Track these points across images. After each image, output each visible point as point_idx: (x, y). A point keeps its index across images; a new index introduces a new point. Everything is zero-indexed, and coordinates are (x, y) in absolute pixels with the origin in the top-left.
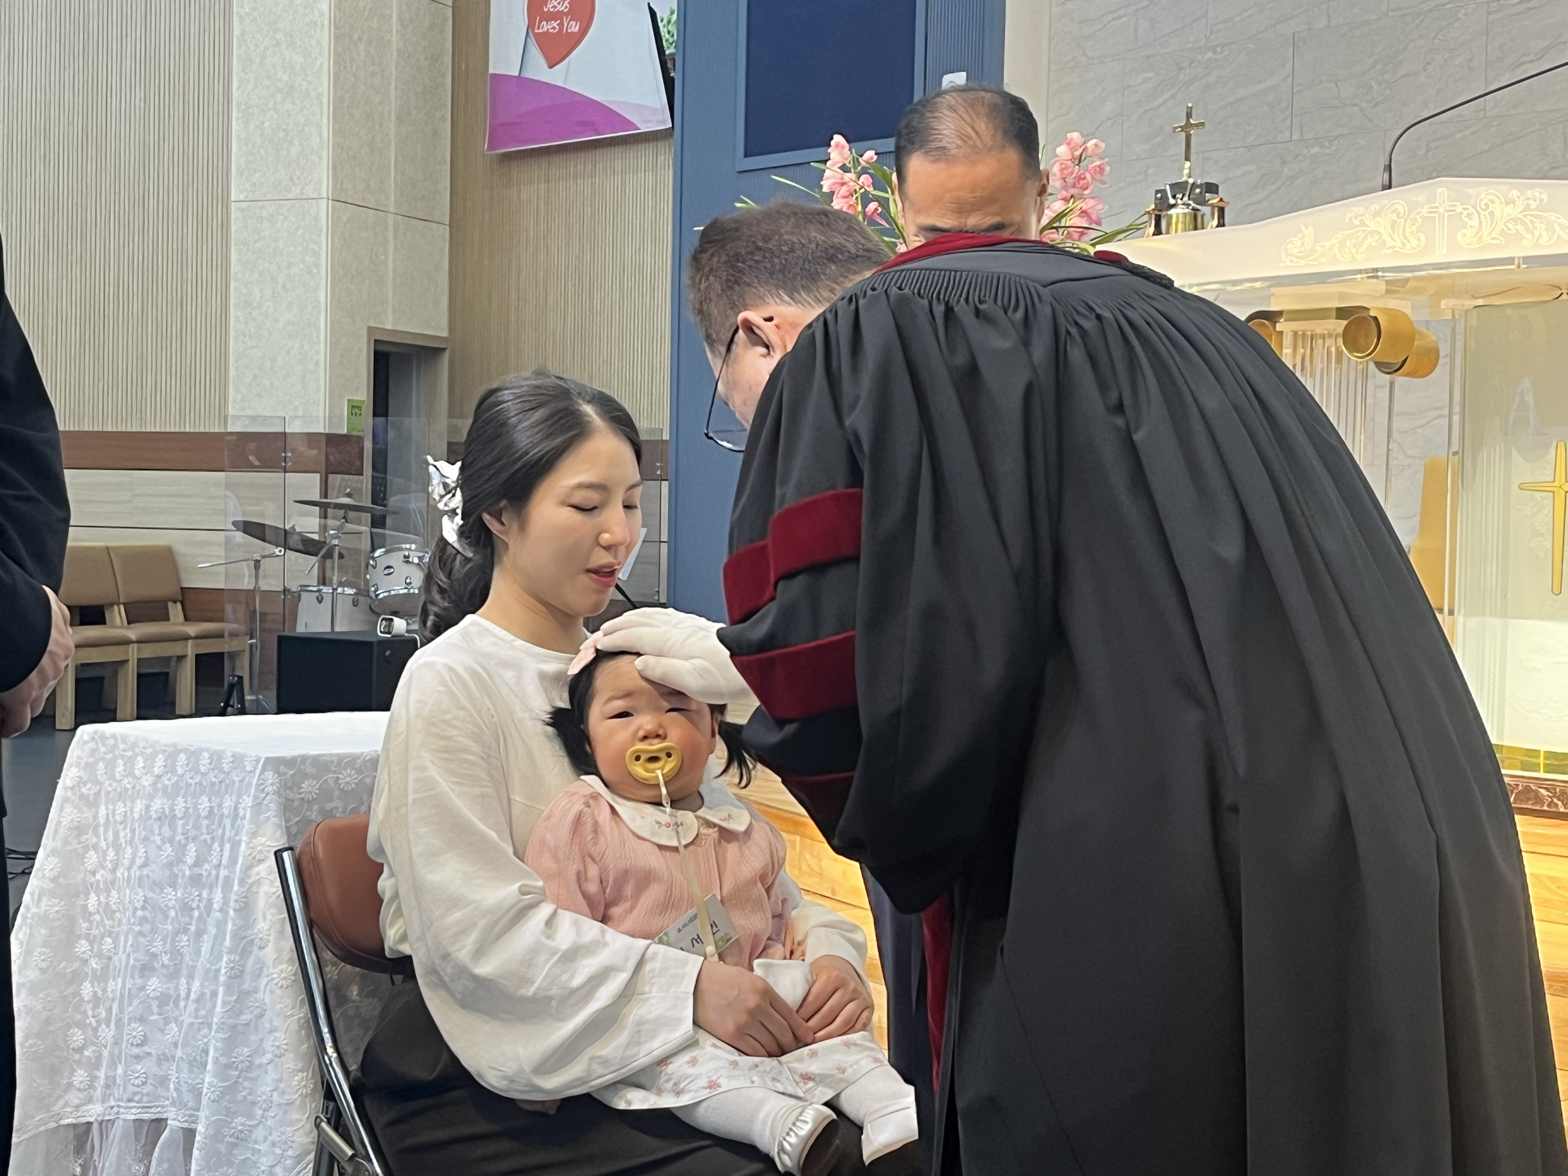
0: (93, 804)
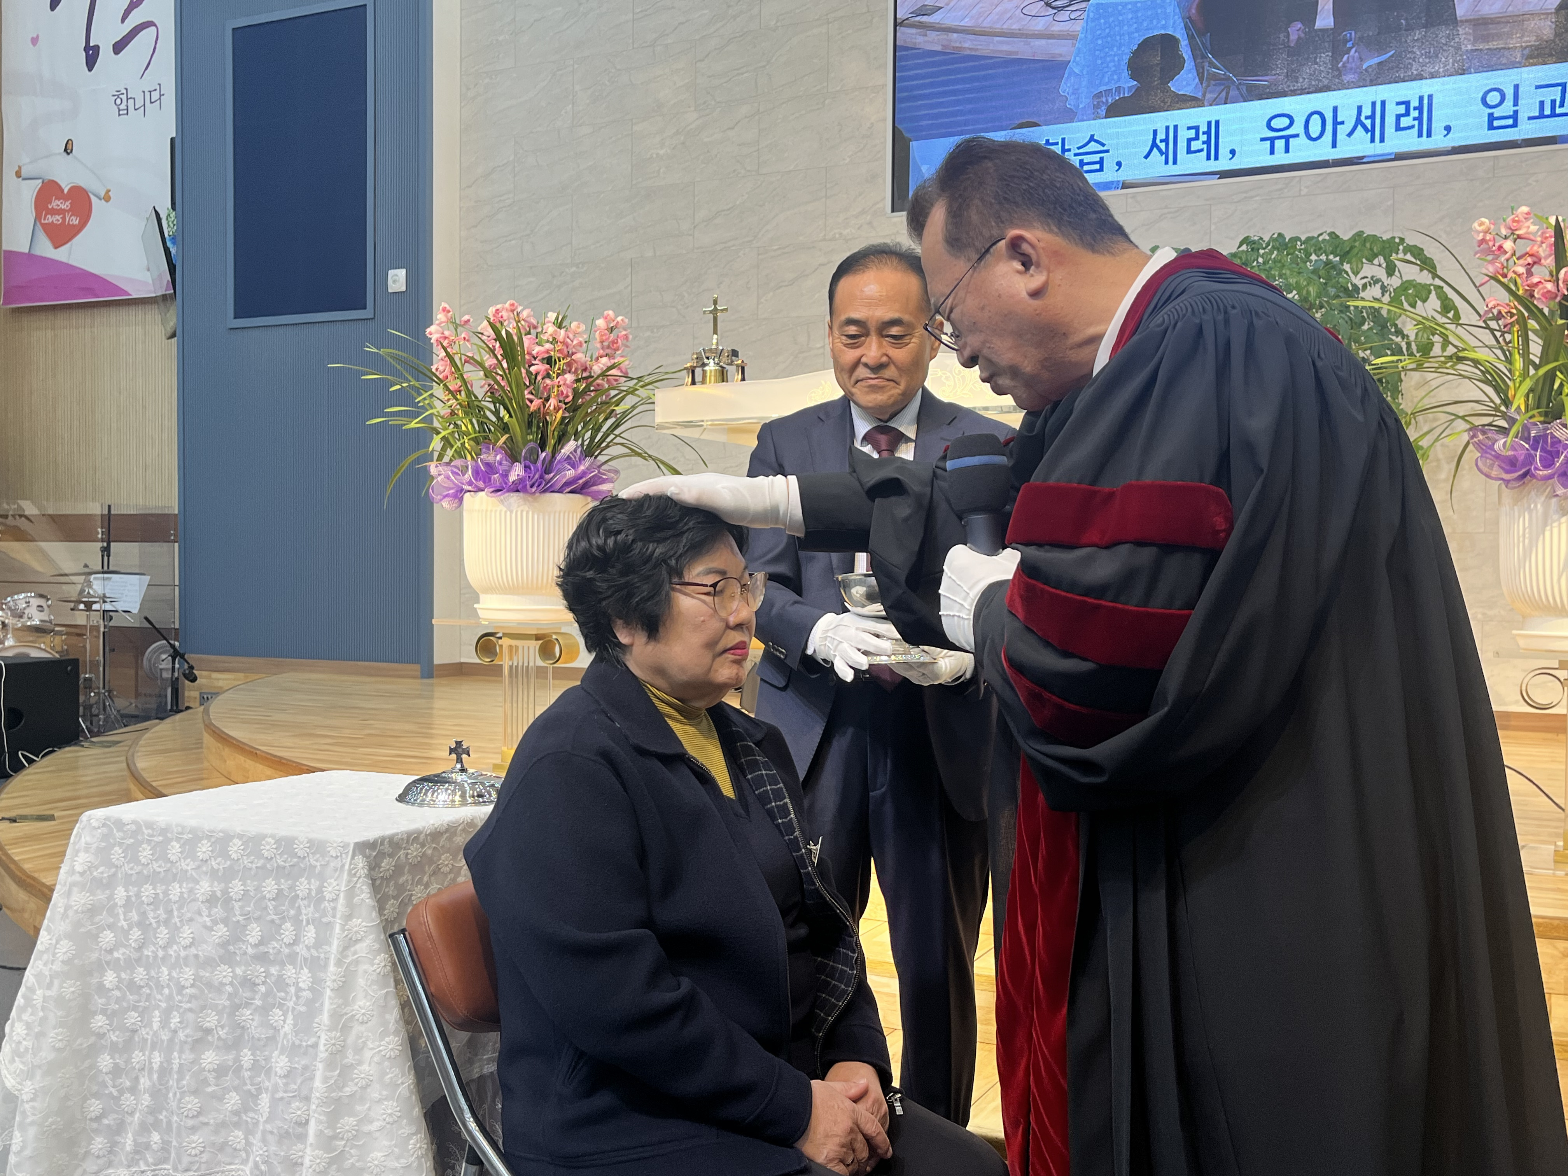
0: (110, 885)
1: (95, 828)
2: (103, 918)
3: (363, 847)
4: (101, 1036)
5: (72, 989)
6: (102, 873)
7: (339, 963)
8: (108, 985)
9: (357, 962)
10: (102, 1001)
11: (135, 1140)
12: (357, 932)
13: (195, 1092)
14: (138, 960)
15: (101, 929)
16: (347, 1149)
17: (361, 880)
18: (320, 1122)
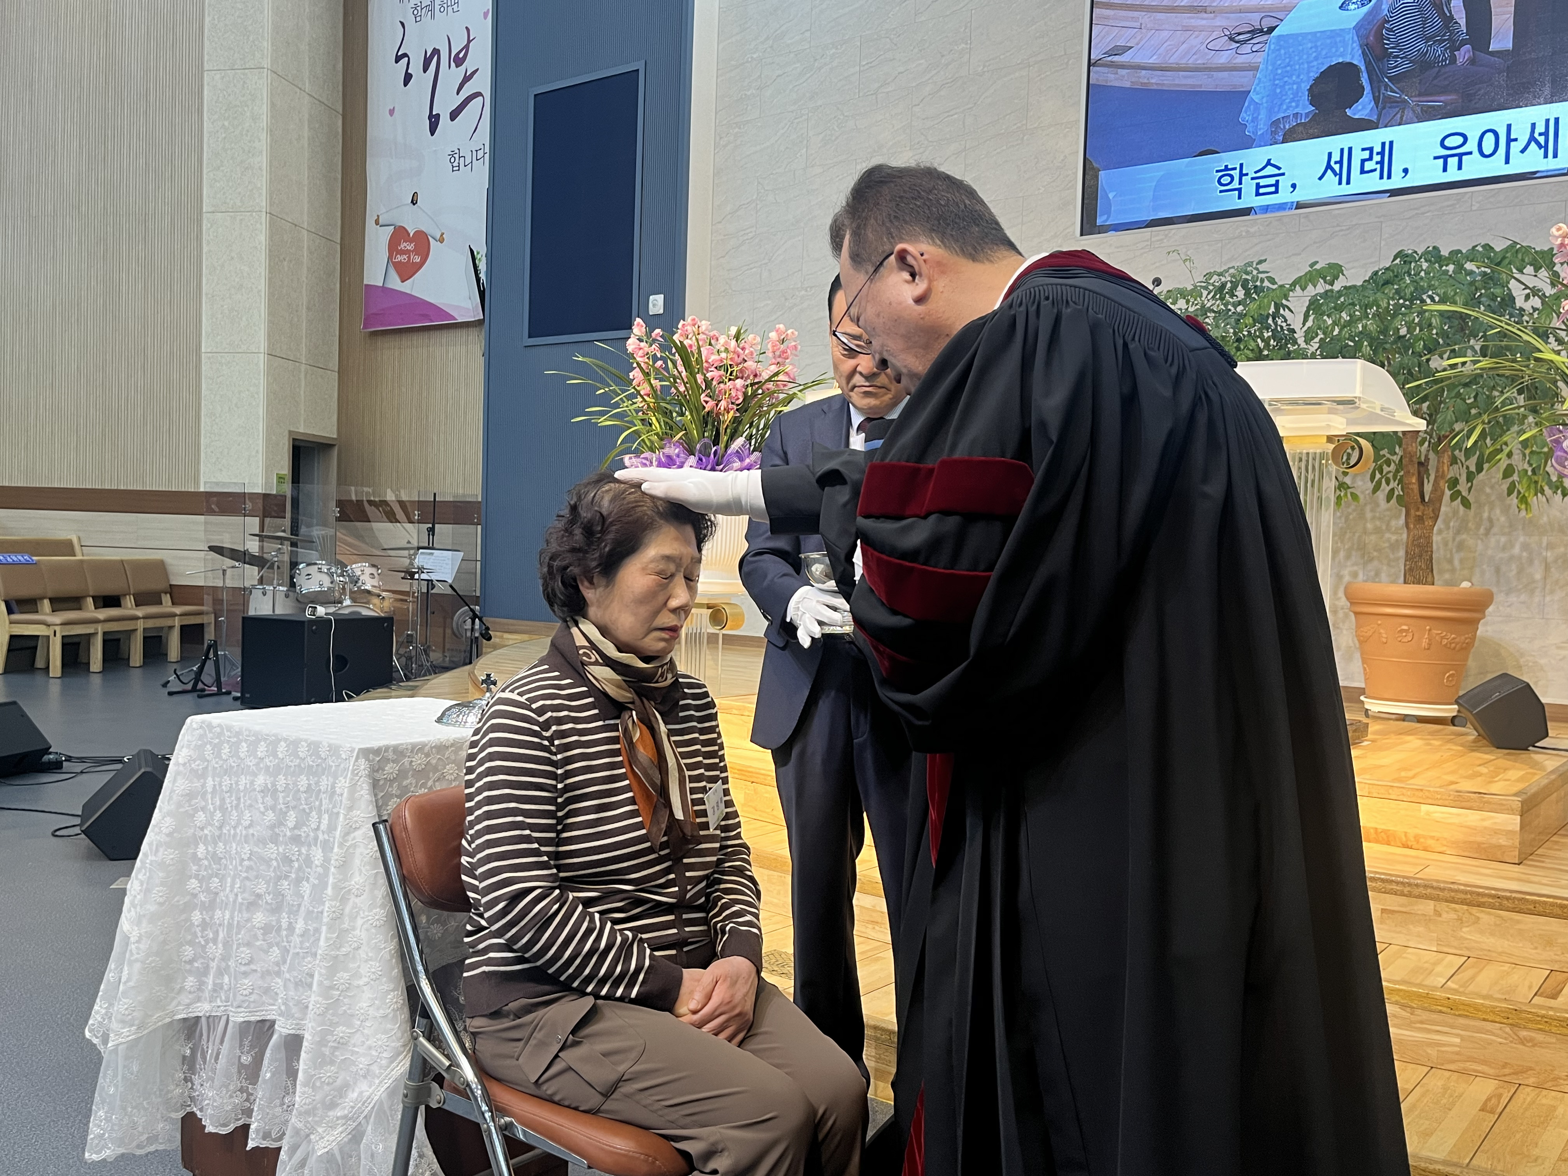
0: (203, 775)
1: (194, 729)
2: (198, 802)
3: (366, 753)
4: (195, 896)
5: (172, 857)
6: (198, 765)
7: (341, 845)
8: (200, 855)
9: (354, 846)
10: (195, 868)
11: (213, 982)
12: (356, 822)
13: (248, 944)
14: (219, 837)
15: (196, 810)
16: (341, 998)
17: (362, 779)
18: (320, 974)
